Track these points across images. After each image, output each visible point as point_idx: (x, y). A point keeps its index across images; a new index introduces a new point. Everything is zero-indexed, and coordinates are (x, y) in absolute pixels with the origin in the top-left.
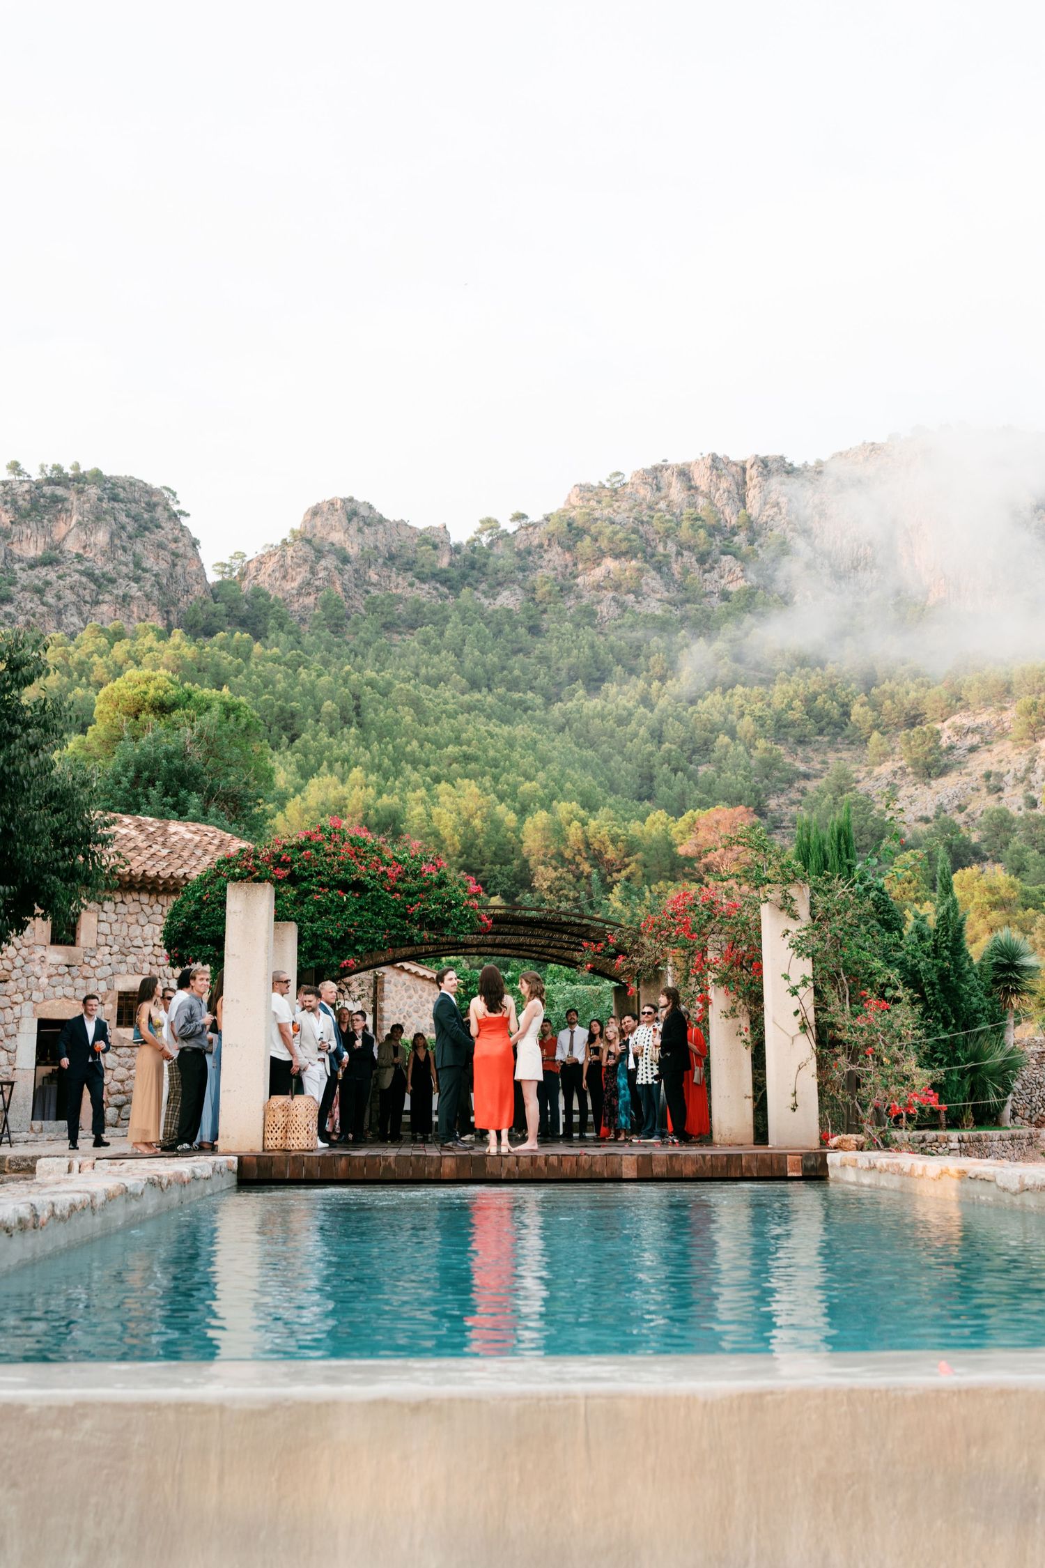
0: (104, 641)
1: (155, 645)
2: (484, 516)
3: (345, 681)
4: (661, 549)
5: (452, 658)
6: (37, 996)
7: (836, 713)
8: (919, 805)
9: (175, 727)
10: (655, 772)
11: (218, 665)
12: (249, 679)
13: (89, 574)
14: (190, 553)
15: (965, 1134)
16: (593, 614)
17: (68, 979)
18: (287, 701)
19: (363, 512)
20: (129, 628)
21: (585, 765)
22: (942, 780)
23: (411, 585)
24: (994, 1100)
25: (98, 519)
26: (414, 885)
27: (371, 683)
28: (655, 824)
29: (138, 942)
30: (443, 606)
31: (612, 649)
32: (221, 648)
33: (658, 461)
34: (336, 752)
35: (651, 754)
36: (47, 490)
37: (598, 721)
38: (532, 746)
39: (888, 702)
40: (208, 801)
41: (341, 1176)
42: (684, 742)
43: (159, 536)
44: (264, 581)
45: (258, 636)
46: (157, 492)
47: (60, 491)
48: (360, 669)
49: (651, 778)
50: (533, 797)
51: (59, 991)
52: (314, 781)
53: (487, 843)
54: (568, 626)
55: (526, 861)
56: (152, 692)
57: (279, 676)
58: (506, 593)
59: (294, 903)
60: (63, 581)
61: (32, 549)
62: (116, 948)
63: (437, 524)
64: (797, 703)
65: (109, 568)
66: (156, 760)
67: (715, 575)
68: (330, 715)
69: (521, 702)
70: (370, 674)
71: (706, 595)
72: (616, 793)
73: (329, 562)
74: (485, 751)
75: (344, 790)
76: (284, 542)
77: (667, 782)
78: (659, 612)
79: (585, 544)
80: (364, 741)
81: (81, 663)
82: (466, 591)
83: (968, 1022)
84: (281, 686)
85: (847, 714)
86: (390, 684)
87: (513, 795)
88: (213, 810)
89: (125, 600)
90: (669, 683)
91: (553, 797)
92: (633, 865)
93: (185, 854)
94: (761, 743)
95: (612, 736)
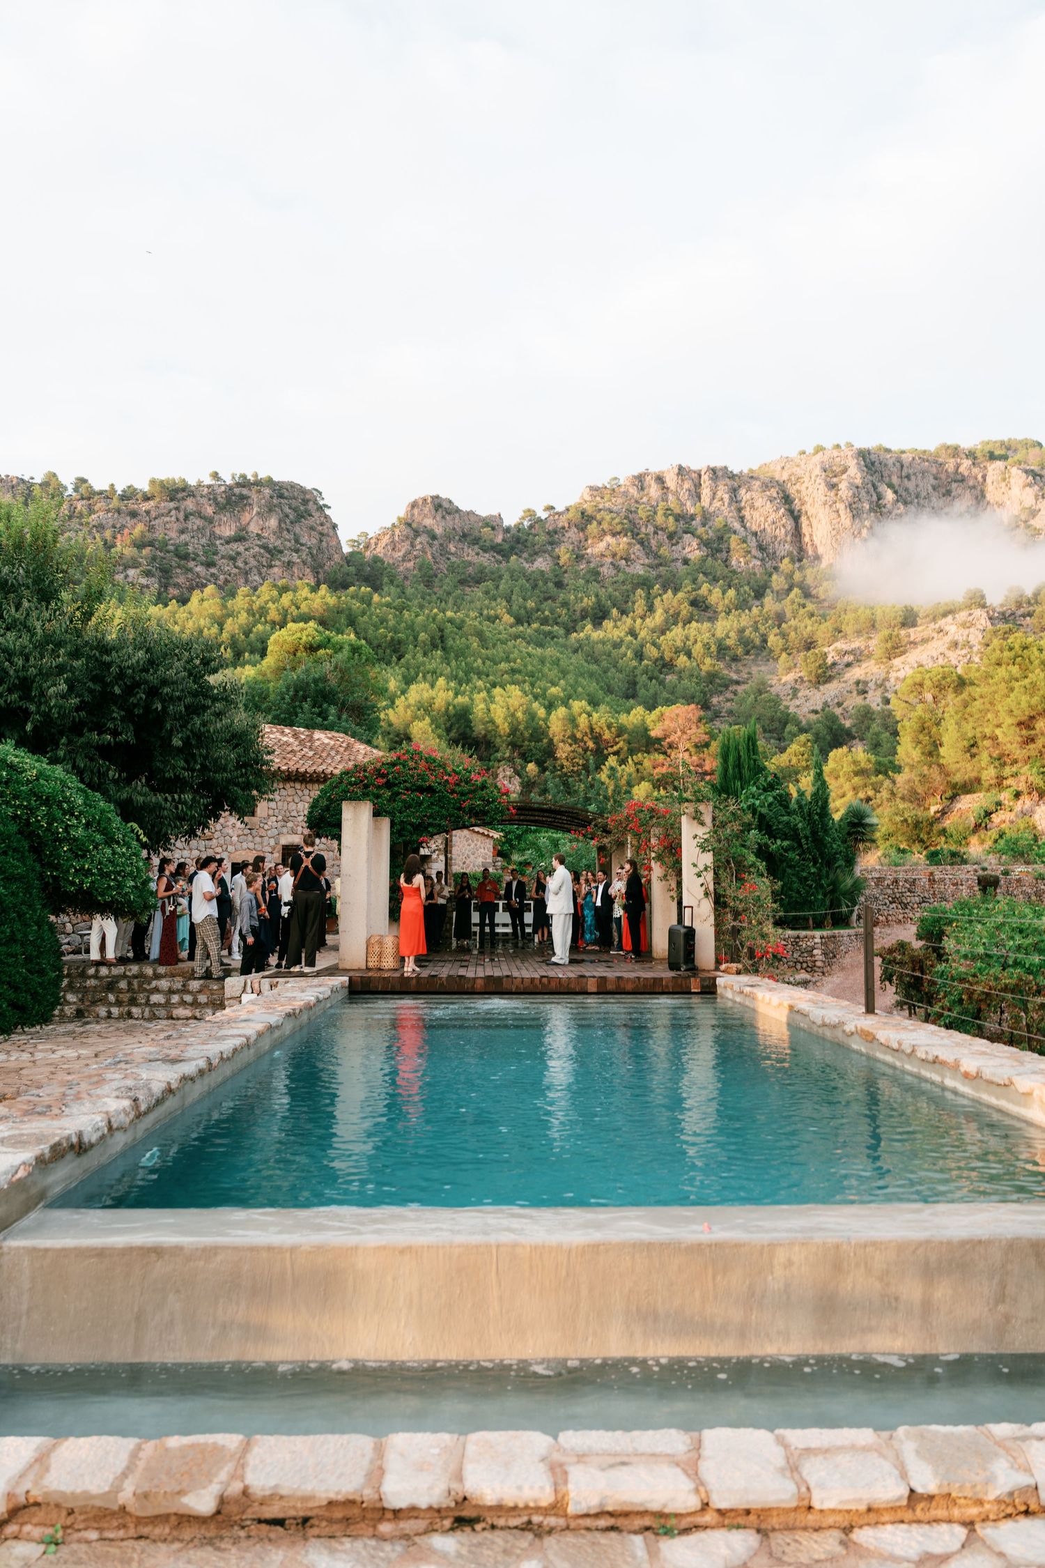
0: (275, 593)
1: (309, 595)
2: (526, 508)
3: (434, 620)
4: (643, 530)
5: (504, 603)
6: (230, 848)
7: (758, 641)
8: (811, 702)
9: (318, 661)
10: (637, 679)
11: (350, 609)
12: (370, 618)
13: (265, 547)
14: (331, 533)
15: (825, 933)
16: (598, 573)
17: (250, 838)
18: (395, 633)
19: (446, 505)
20: (292, 584)
21: (591, 675)
22: (827, 686)
23: (478, 554)
24: (844, 909)
25: (270, 510)
26: (466, 788)
27: (451, 621)
28: (636, 716)
29: (294, 813)
30: (498, 569)
31: (610, 597)
32: (352, 597)
33: (641, 470)
34: (429, 667)
35: (635, 668)
36: (237, 491)
37: (600, 646)
38: (556, 662)
39: (793, 634)
40: (341, 711)
41: (413, 989)
42: (657, 660)
43: (310, 522)
44: (380, 551)
45: (377, 588)
46: (310, 492)
47: (245, 491)
48: (444, 611)
49: (635, 683)
50: (556, 697)
51: (245, 845)
52: (413, 687)
53: (526, 728)
54: (581, 582)
55: (551, 740)
56: (304, 638)
57: (390, 616)
58: (540, 560)
59: (389, 801)
60: (249, 553)
61: (228, 531)
62: (280, 818)
63: (495, 513)
64: (732, 634)
65: (278, 543)
66: (307, 683)
67: (679, 547)
68: (424, 642)
69: (550, 633)
70: (449, 614)
71: (673, 561)
72: (612, 693)
73: (423, 539)
74: (525, 666)
75: (432, 693)
76: (394, 525)
77: (645, 686)
78: (641, 572)
79: (593, 528)
80: (446, 660)
81: (262, 608)
82: (514, 558)
83: (829, 862)
84: (391, 623)
85: (765, 641)
86: (463, 621)
87: (544, 695)
88: (344, 716)
89: (289, 565)
90: (648, 620)
91: (569, 697)
92: (622, 743)
93: (324, 755)
94: (708, 661)
95: (609, 656)
